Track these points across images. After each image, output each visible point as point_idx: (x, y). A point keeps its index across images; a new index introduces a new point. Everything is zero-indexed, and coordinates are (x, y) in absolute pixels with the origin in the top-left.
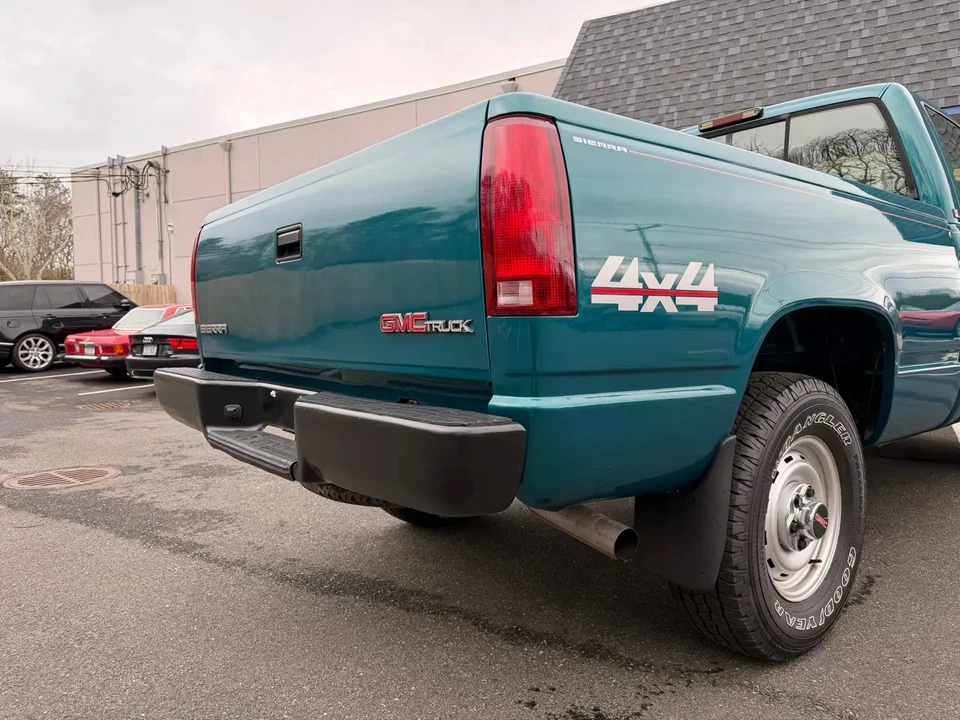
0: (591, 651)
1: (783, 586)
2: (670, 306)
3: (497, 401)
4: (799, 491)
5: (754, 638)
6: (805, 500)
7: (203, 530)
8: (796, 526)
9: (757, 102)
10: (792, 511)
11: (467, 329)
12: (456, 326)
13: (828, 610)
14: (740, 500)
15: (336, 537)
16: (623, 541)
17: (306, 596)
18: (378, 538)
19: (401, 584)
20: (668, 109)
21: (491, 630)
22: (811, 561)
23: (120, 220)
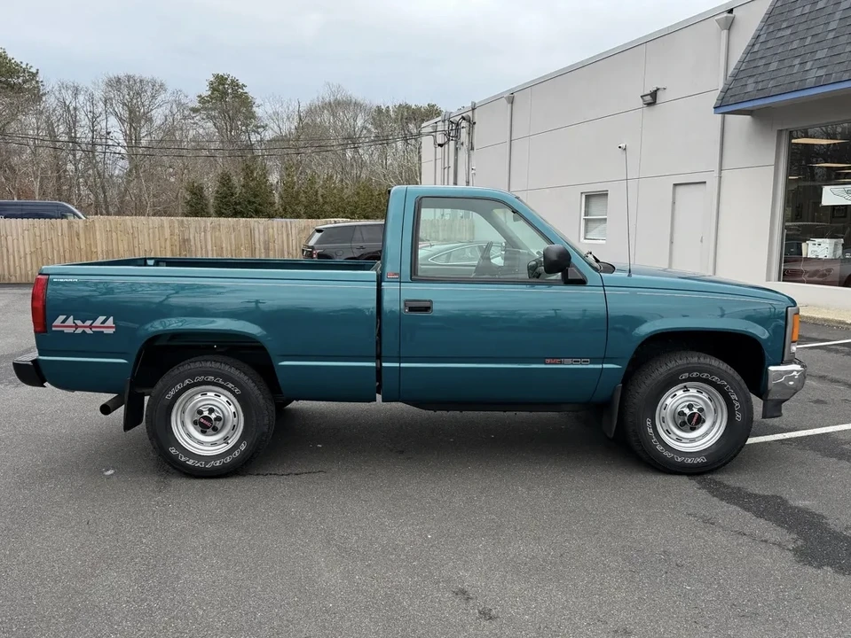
2: (88, 331)
4: (204, 408)
10: (197, 416)
13: (218, 464)
23: (446, 166)
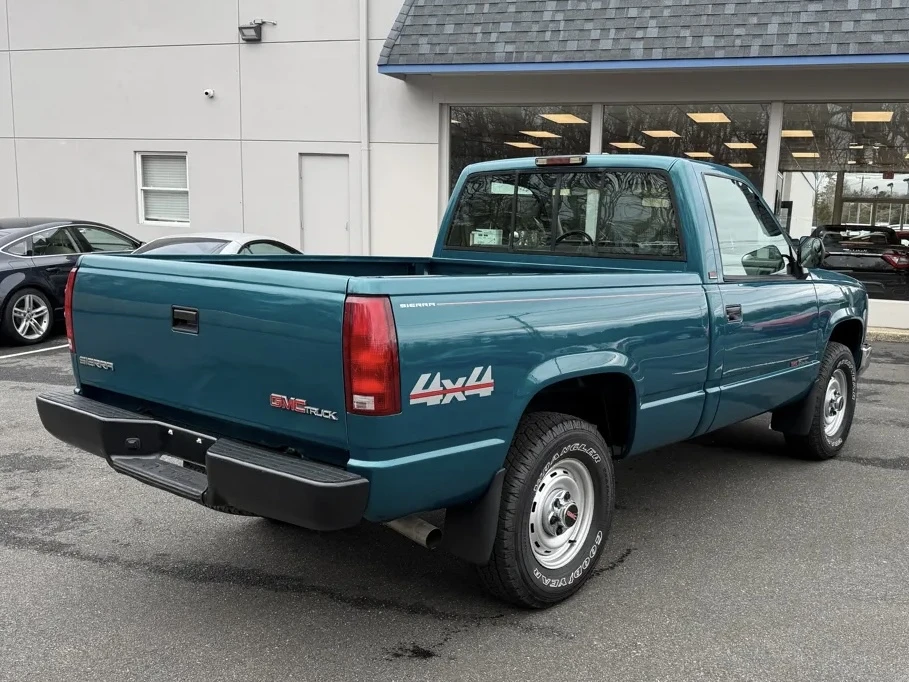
0: (415, 610)
1: (544, 560)
2: (461, 397)
3: (352, 462)
4: (559, 495)
5: (519, 593)
6: (562, 502)
7: (60, 529)
8: (555, 519)
9: (651, 21)
10: (553, 510)
11: (334, 418)
12: (327, 414)
13: (578, 574)
14: (511, 506)
15: (198, 534)
16: (432, 537)
17: (185, 585)
18: (238, 533)
19: (267, 571)
20: (553, 16)
21: (343, 600)
22: (570, 541)
